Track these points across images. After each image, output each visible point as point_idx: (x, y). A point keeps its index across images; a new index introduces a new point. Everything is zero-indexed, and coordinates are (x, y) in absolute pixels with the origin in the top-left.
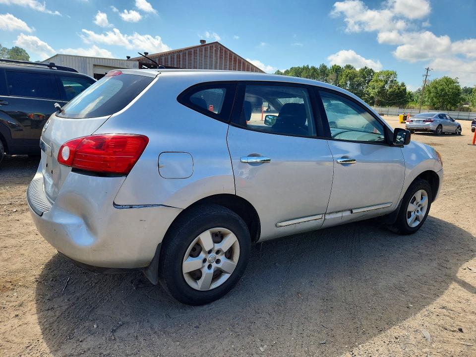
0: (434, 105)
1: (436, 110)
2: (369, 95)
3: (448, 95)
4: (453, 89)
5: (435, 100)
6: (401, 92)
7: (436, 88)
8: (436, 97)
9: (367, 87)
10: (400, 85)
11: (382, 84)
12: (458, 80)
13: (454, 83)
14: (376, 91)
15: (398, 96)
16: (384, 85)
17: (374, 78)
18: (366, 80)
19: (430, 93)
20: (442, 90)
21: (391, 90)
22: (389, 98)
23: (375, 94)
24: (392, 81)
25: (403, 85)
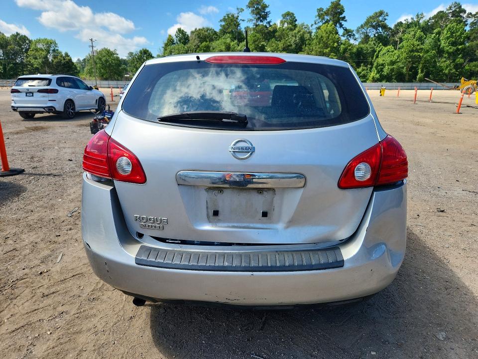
0: (102, 76)
1: (106, 80)
2: (32, 65)
3: (112, 66)
4: (114, 60)
5: (102, 71)
6: (67, 62)
7: (100, 59)
8: (102, 68)
9: (27, 57)
10: (64, 55)
11: (44, 53)
12: (117, 52)
13: (114, 54)
14: (40, 61)
15: (66, 67)
16: (47, 54)
17: (33, 47)
18: (22, 49)
19: (96, 64)
20: (107, 61)
21: (56, 61)
22: (57, 69)
23: (39, 64)
24: (54, 51)
25: (67, 55)
